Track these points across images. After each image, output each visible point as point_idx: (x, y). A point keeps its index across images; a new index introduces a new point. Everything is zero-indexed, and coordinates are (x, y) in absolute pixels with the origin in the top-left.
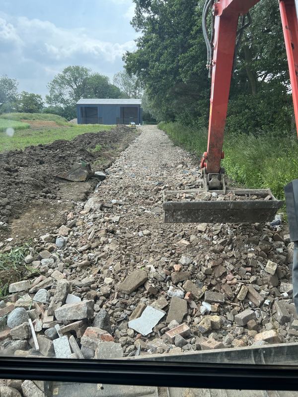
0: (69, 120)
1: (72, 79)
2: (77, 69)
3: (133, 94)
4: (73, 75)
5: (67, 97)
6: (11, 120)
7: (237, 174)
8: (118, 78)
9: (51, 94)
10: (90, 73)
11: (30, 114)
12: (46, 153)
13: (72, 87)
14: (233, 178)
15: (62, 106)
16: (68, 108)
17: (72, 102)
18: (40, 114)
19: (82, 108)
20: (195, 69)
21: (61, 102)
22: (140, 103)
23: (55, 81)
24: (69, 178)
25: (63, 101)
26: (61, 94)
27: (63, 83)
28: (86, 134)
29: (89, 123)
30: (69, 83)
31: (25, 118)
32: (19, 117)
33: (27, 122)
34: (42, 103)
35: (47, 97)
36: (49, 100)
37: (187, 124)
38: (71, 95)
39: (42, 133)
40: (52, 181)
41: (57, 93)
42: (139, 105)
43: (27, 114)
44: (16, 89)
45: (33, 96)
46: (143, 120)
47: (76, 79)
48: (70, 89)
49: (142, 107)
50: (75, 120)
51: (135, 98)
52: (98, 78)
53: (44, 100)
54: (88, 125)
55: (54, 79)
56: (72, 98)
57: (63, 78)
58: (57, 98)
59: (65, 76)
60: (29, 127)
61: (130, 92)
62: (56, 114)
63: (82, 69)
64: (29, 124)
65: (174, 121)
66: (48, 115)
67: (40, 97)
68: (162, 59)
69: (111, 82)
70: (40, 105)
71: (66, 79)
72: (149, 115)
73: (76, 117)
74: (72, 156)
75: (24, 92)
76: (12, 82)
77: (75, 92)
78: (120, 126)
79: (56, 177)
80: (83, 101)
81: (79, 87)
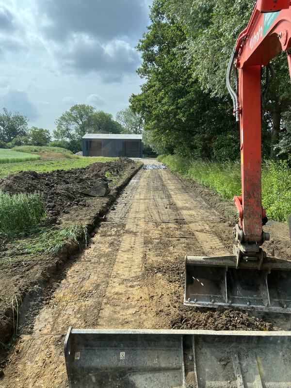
0: (74, 153)
1: (78, 116)
2: (83, 107)
3: (135, 129)
4: (80, 113)
5: (72, 132)
6: (22, 152)
7: (225, 191)
8: (121, 116)
9: (59, 129)
10: (95, 111)
11: (40, 147)
12: (69, 176)
13: (78, 123)
14: (222, 194)
15: (68, 140)
16: (73, 142)
17: (77, 137)
18: (48, 147)
19: (87, 142)
20: (192, 110)
21: (68, 137)
22: (141, 138)
23: (63, 118)
24: (91, 194)
25: (69, 136)
26: (67, 129)
27: (70, 119)
28: (96, 163)
29: (93, 156)
30: (75, 120)
31: (36, 151)
32: (29, 149)
33: (37, 154)
34: (50, 138)
35: (55, 132)
36: (57, 135)
37: (185, 156)
38: (77, 130)
39: (53, 164)
40: (79, 195)
41: (64, 128)
42: (140, 140)
43: (37, 147)
44: (27, 124)
45: (42, 130)
46: (144, 154)
47: (81, 116)
48: (76, 125)
49: (143, 141)
50: (81, 153)
51: (136, 134)
52: (102, 115)
53: (52, 134)
54: (93, 157)
55: (62, 115)
56: (77, 133)
57: (70, 115)
58: (63, 133)
59: (71, 113)
60: (39, 159)
61: (132, 128)
62: (62, 147)
63: (88, 108)
64: (39, 156)
65: (172, 154)
66: (56, 148)
67: (48, 132)
68: (164, 101)
69: (114, 119)
70: (48, 139)
71: (72, 116)
72: (149, 149)
73: (80, 150)
74: (89, 179)
75: (34, 128)
76: (23, 119)
77: (81, 128)
78: (123, 158)
79: (82, 193)
80: (87, 136)
81: (84, 123)
